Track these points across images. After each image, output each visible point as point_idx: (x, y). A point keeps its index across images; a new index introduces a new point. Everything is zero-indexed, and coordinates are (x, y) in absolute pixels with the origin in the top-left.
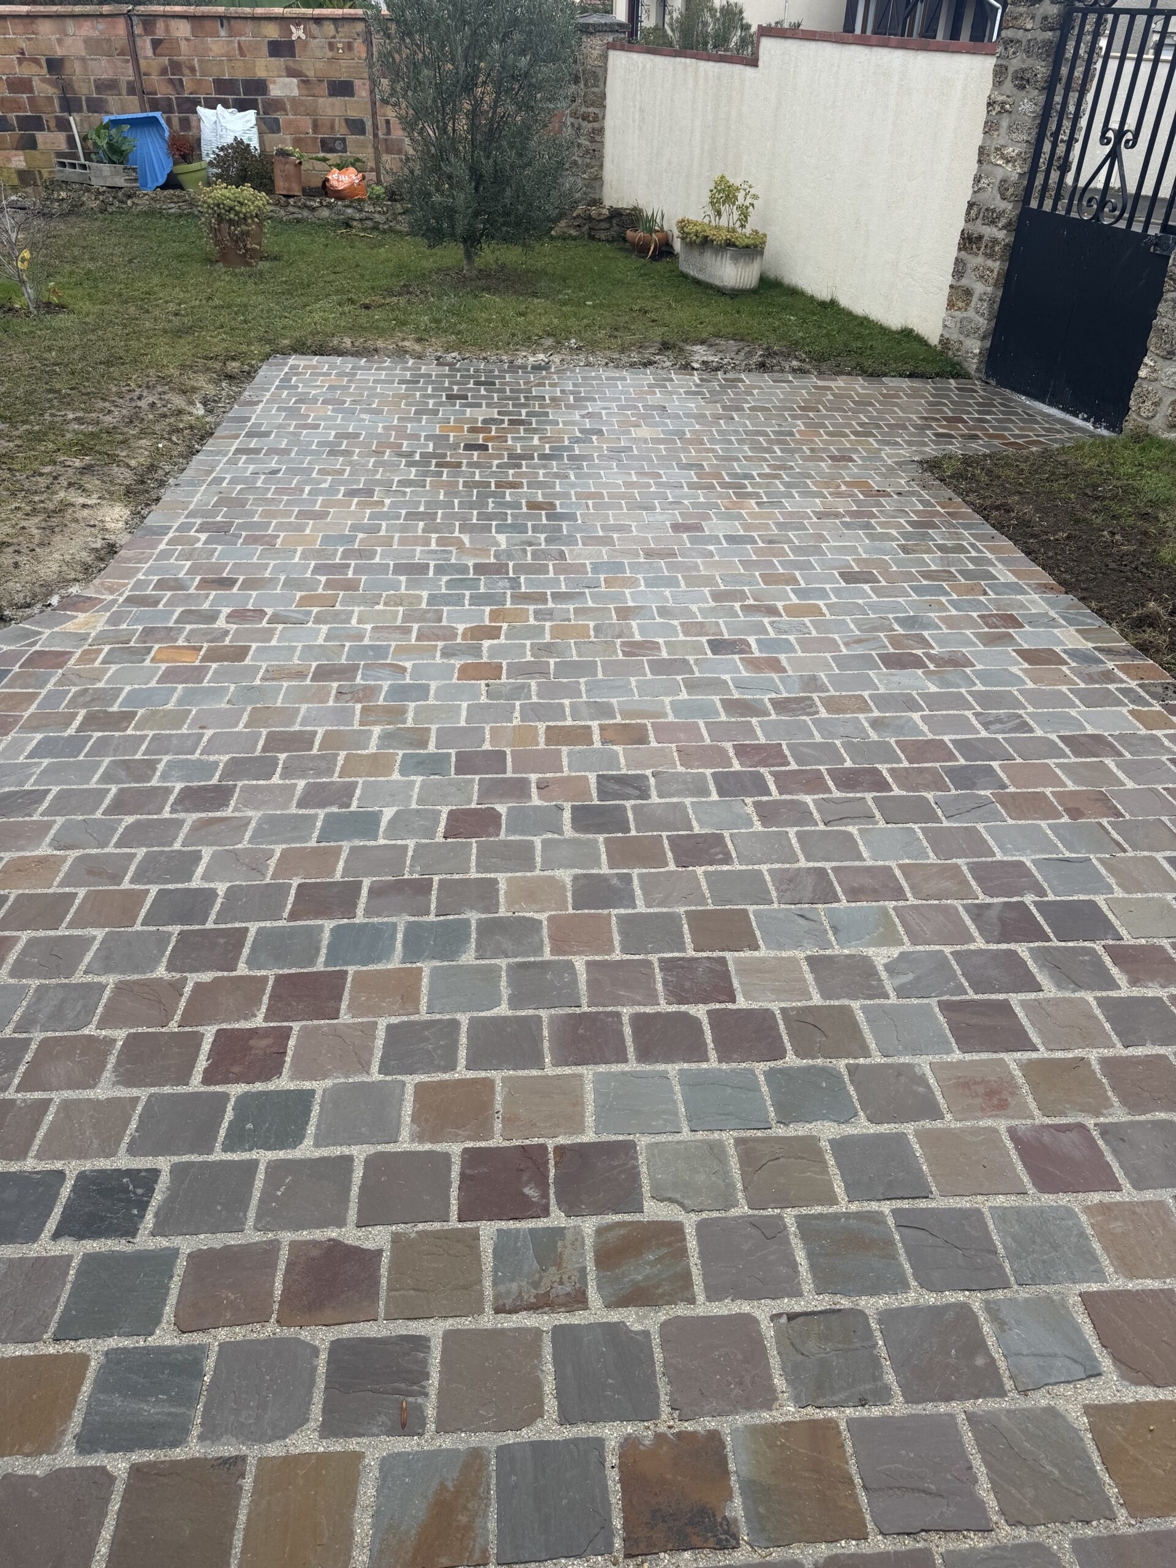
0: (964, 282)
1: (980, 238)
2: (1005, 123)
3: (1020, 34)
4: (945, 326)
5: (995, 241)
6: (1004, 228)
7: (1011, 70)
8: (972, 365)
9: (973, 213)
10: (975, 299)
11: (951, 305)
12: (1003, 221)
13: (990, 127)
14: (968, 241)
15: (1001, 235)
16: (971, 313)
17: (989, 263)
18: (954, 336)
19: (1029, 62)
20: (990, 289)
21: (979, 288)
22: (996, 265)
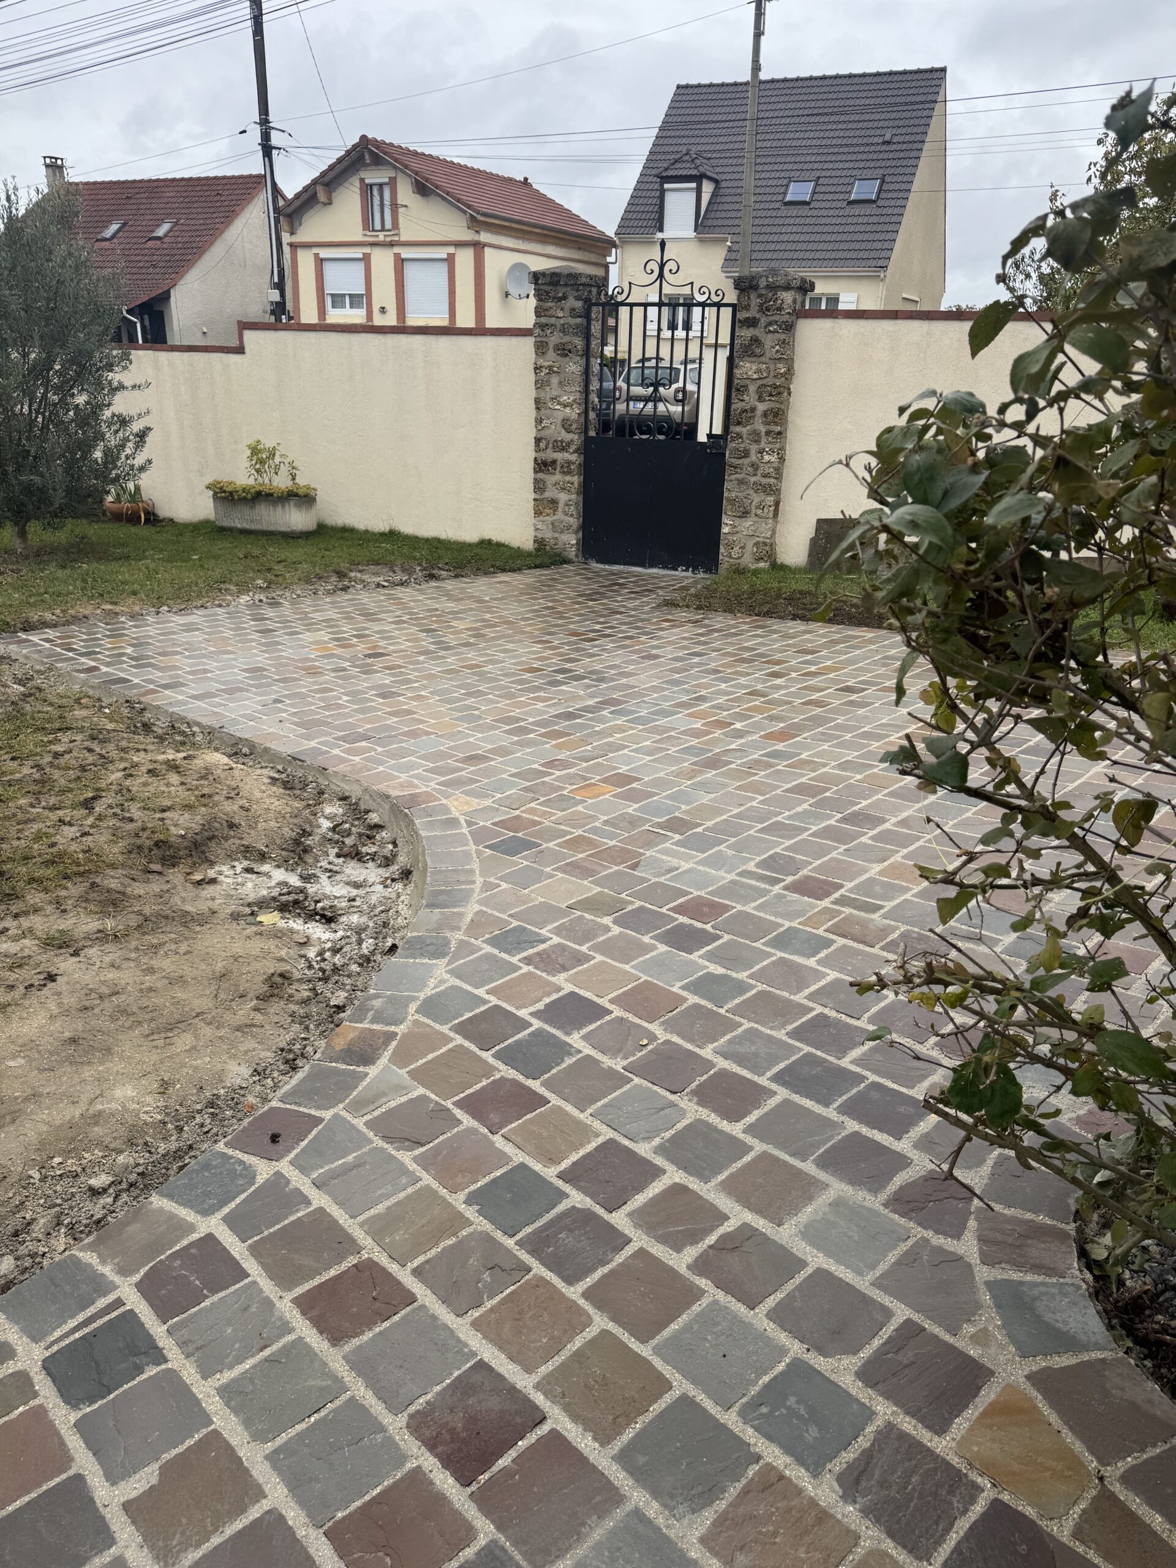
0: (547, 495)
1: (554, 462)
2: (555, 380)
3: (553, 320)
4: (537, 529)
5: (569, 463)
6: (575, 452)
7: (551, 345)
8: (572, 553)
9: (542, 445)
10: (561, 505)
11: (538, 513)
12: (573, 448)
13: (540, 385)
14: (542, 466)
15: (574, 457)
16: (560, 515)
17: (568, 478)
18: (548, 535)
19: (566, 339)
20: (574, 497)
21: (563, 497)
22: (576, 480)
